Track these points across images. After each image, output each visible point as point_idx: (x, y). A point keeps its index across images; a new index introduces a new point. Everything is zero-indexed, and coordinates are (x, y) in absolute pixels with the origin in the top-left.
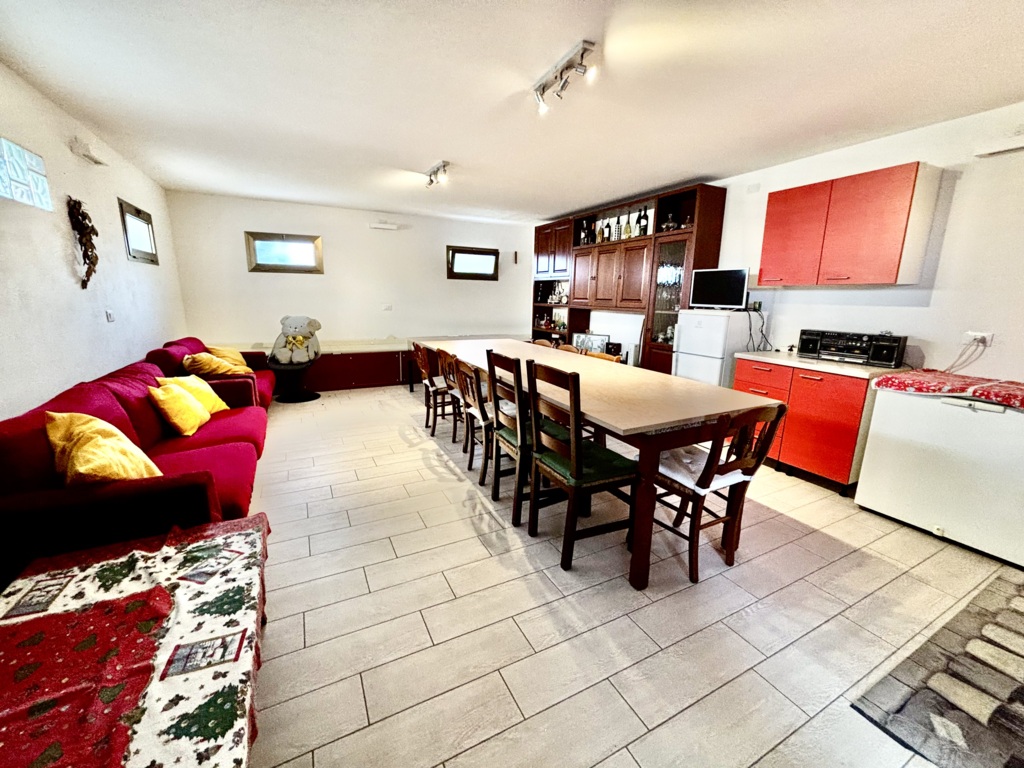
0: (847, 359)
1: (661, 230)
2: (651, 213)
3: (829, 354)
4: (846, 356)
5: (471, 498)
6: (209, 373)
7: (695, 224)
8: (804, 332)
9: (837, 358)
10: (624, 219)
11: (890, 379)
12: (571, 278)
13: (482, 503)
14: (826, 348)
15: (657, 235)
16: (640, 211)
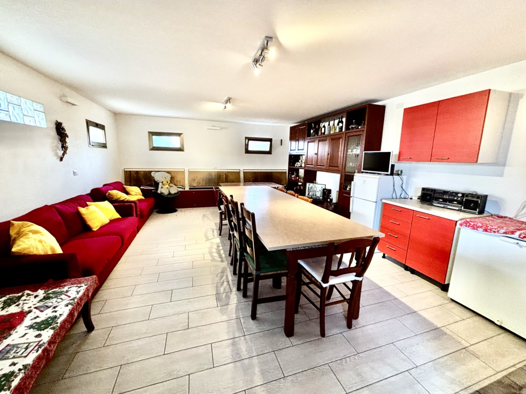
0: (449, 207)
1: (349, 129)
2: (344, 120)
3: (439, 203)
4: (449, 205)
5: (223, 272)
6: (116, 200)
7: (366, 127)
8: (424, 189)
9: (442, 206)
10: (332, 123)
11: (468, 222)
12: (306, 154)
13: (227, 276)
14: (437, 199)
15: (347, 132)
16: (339, 119)
